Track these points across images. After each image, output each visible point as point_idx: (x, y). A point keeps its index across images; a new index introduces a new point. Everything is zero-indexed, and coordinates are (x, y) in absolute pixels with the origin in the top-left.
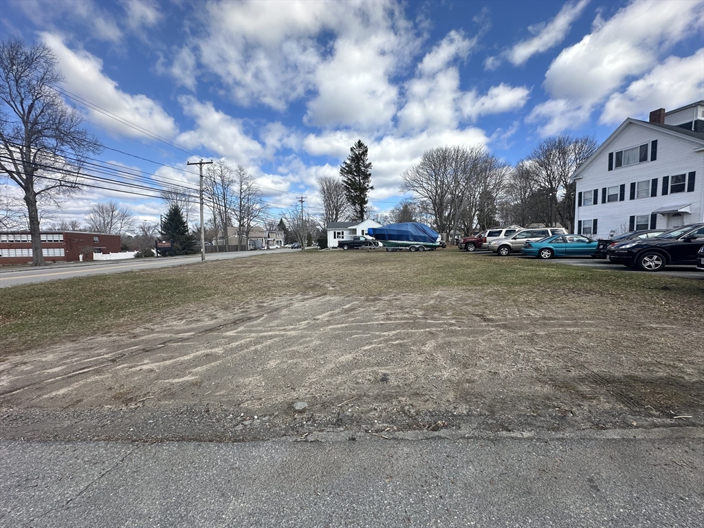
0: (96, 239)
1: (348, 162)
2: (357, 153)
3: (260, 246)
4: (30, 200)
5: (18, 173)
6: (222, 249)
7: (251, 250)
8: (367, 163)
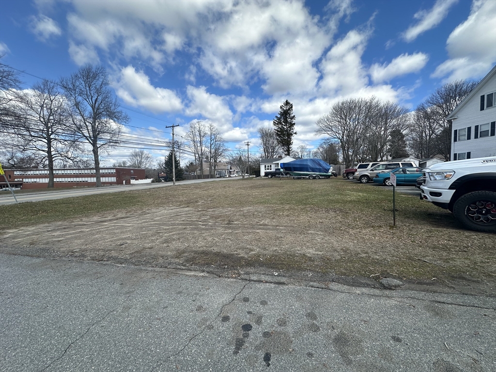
0: (132, 171)
1: (279, 116)
2: (285, 109)
3: (224, 175)
4: (95, 152)
5: (90, 137)
6: (199, 177)
7: (218, 177)
8: (292, 115)
